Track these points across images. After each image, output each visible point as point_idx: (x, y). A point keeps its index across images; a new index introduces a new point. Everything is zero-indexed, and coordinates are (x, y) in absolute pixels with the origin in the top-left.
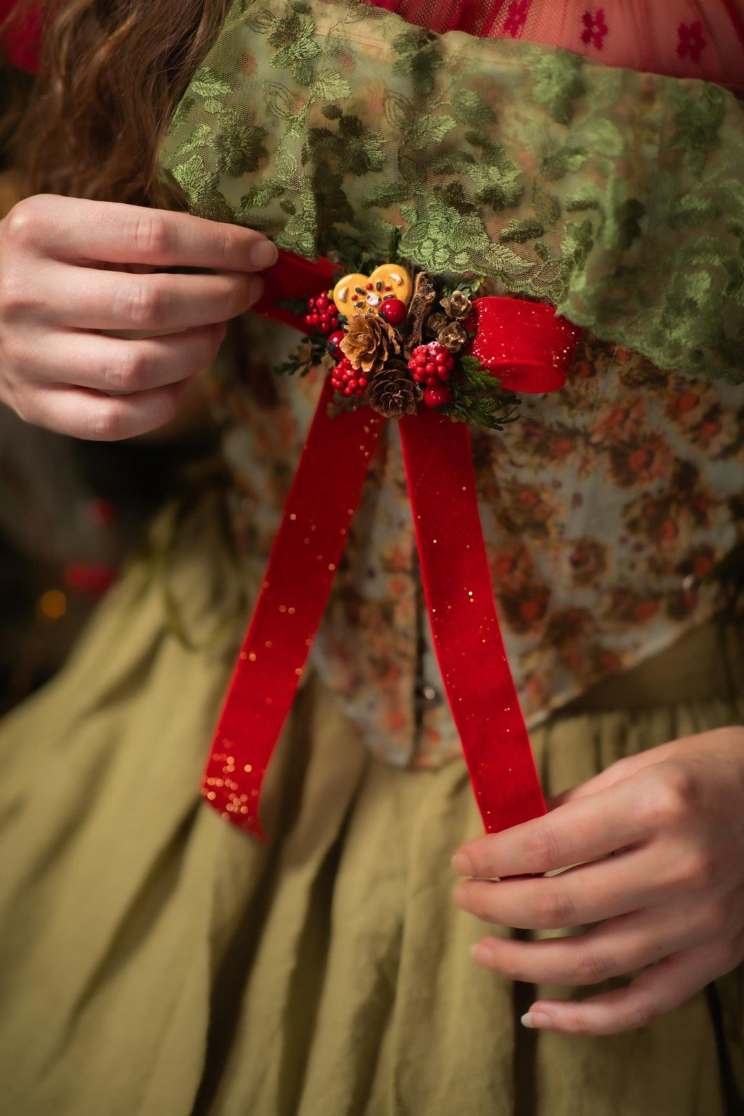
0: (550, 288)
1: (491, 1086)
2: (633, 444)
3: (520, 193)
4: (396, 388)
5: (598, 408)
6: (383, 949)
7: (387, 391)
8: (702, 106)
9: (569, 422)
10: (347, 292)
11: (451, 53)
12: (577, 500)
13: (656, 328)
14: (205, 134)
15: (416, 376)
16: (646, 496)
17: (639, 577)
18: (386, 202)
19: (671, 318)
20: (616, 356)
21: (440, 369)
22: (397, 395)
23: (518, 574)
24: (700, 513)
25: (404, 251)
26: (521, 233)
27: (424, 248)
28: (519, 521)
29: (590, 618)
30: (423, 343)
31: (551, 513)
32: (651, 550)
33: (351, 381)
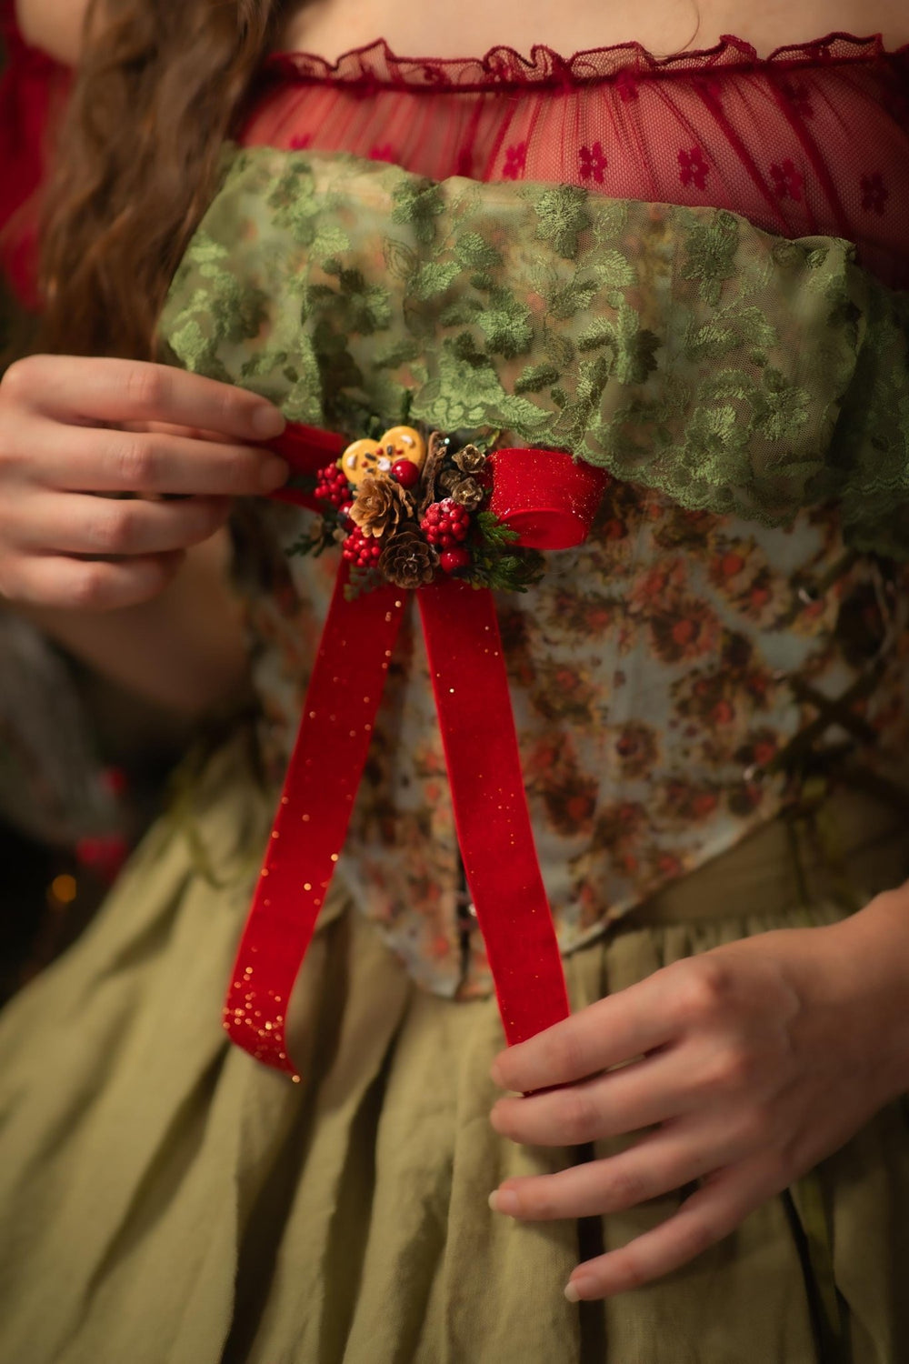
0: (570, 436)
1: (555, 1322)
2: (676, 613)
3: (531, 336)
4: (410, 552)
5: (634, 572)
6: (431, 1186)
7: (400, 555)
8: (714, 233)
9: (604, 591)
10: (356, 459)
11: (453, 197)
12: (620, 678)
13: (680, 467)
14: (201, 299)
15: (430, 537)
16: (695, 673)
17: (694, 766)
18: (395, 362)
19: (695, 455)
20: (647, 512)
21: (454, 526)
22: (411, 559)
23: (561, 766)
24: (758, 693)
25: (416, 413)
26: (536, 380)
27: (438, 408)
28: (558, 706)
29: (644, 815)
30: (435, 501)
31: (592, 694)
32: (705, 735)
33: (363, 551)
